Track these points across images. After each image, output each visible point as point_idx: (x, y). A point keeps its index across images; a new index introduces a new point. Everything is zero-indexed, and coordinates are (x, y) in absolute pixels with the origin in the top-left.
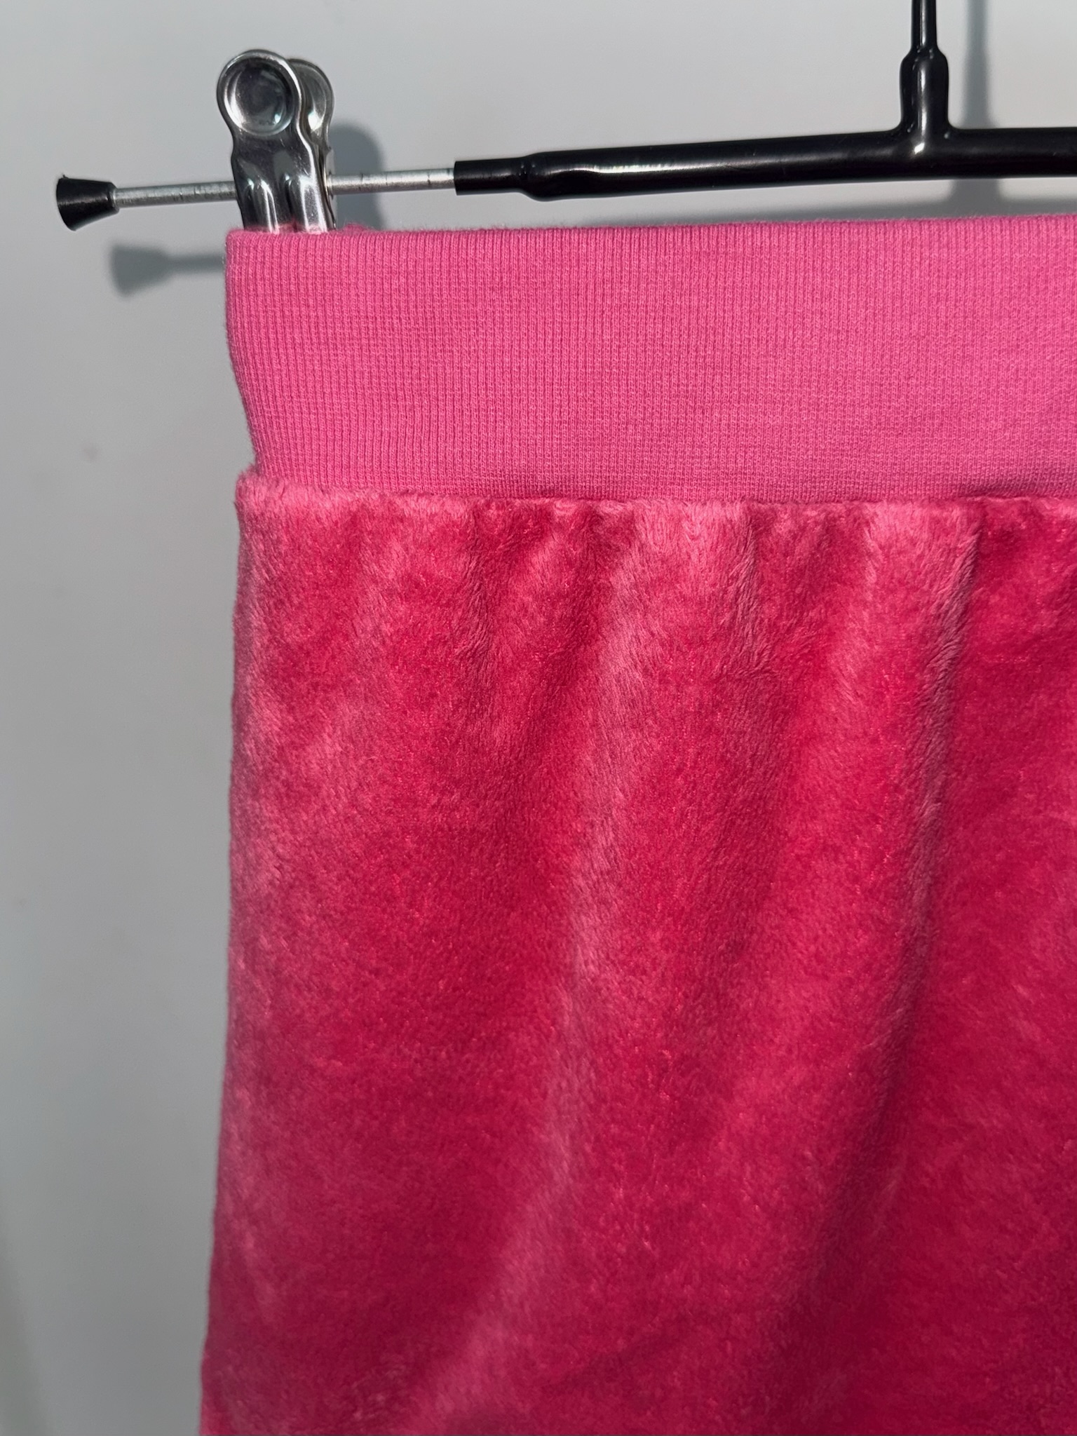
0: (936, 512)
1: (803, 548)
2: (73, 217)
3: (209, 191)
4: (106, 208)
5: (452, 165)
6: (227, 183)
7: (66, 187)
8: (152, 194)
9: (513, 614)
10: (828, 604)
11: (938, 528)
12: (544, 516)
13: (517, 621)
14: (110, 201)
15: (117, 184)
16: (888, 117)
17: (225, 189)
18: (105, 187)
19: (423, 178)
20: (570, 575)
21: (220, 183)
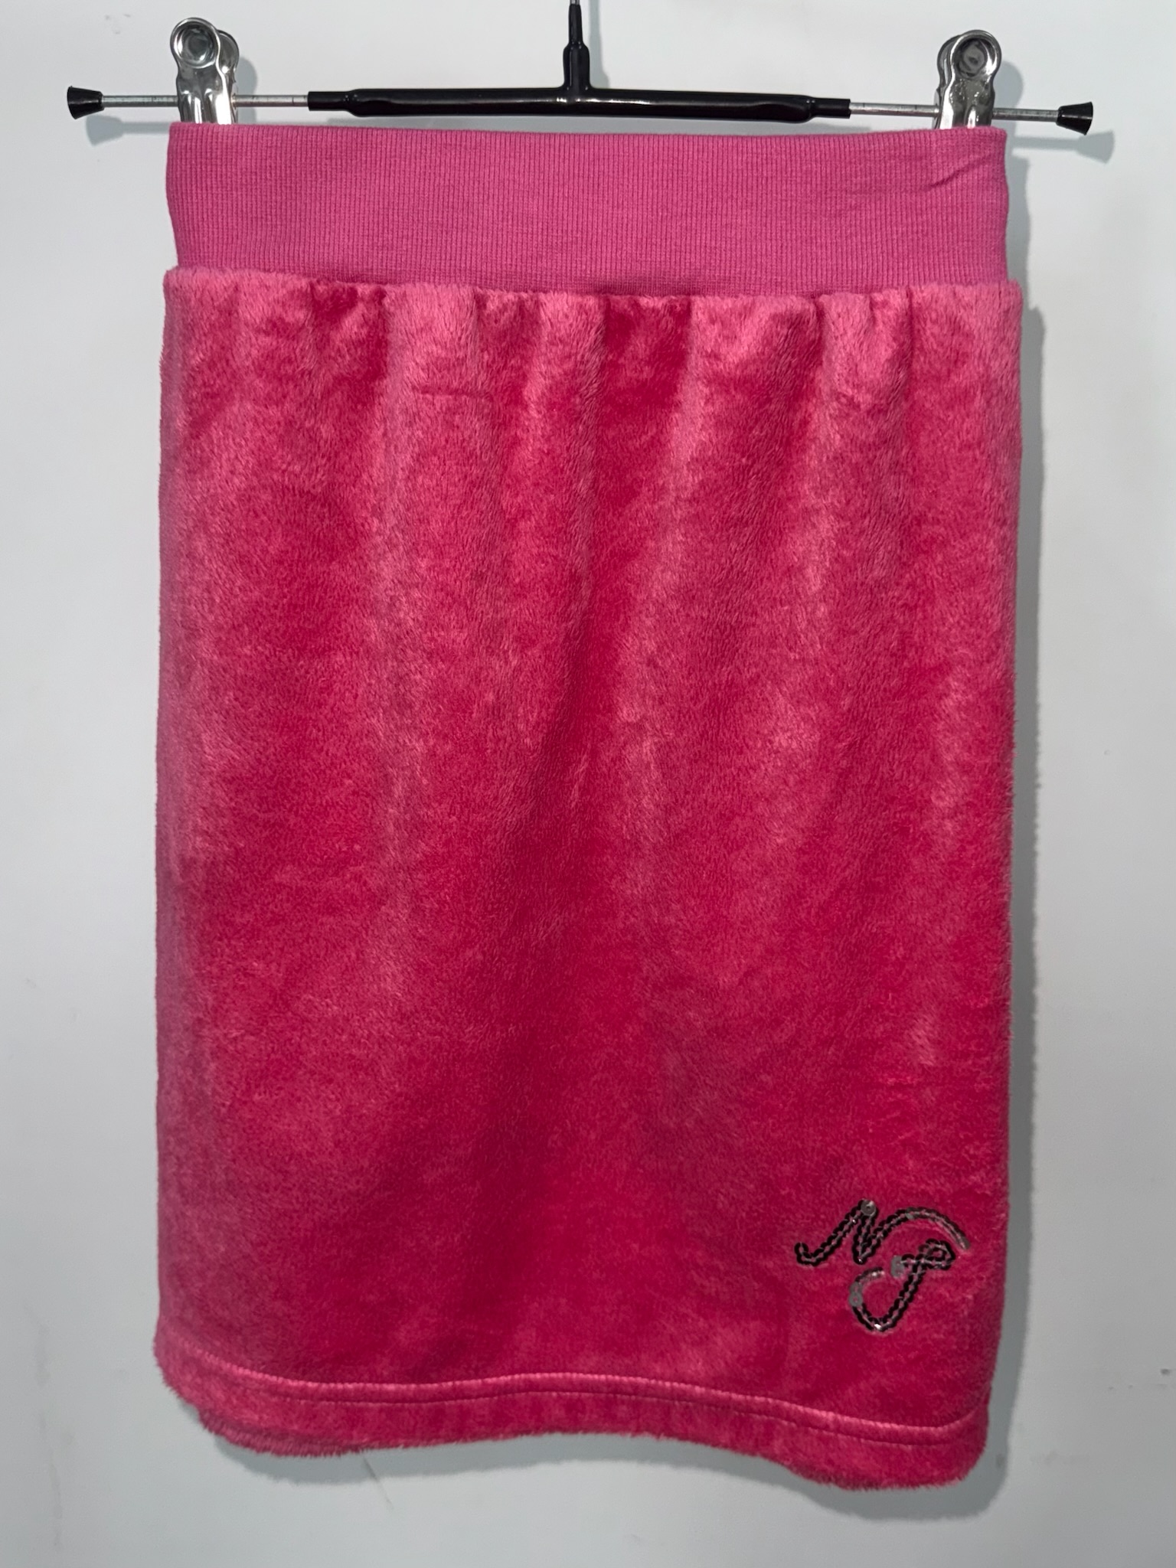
0: (580, 299)
1: (504, 319)
2: (77, 111)
3: (160, 100)
4: (98, 107)
5: (306, 93)
6: (173, 97)
7: (74, 94)
8: (126, 100)
9: (333, 354)
10: (522, 357)
11: (582, 309)
12: (353, 293)
13: (335, 360)
14: (100, 103)
15: (104, 93)
16: (557, 79)
17: (171, 100)
18: (97, 95)
19: (289, 100)
20: (364, 331)
21: (168, 97)
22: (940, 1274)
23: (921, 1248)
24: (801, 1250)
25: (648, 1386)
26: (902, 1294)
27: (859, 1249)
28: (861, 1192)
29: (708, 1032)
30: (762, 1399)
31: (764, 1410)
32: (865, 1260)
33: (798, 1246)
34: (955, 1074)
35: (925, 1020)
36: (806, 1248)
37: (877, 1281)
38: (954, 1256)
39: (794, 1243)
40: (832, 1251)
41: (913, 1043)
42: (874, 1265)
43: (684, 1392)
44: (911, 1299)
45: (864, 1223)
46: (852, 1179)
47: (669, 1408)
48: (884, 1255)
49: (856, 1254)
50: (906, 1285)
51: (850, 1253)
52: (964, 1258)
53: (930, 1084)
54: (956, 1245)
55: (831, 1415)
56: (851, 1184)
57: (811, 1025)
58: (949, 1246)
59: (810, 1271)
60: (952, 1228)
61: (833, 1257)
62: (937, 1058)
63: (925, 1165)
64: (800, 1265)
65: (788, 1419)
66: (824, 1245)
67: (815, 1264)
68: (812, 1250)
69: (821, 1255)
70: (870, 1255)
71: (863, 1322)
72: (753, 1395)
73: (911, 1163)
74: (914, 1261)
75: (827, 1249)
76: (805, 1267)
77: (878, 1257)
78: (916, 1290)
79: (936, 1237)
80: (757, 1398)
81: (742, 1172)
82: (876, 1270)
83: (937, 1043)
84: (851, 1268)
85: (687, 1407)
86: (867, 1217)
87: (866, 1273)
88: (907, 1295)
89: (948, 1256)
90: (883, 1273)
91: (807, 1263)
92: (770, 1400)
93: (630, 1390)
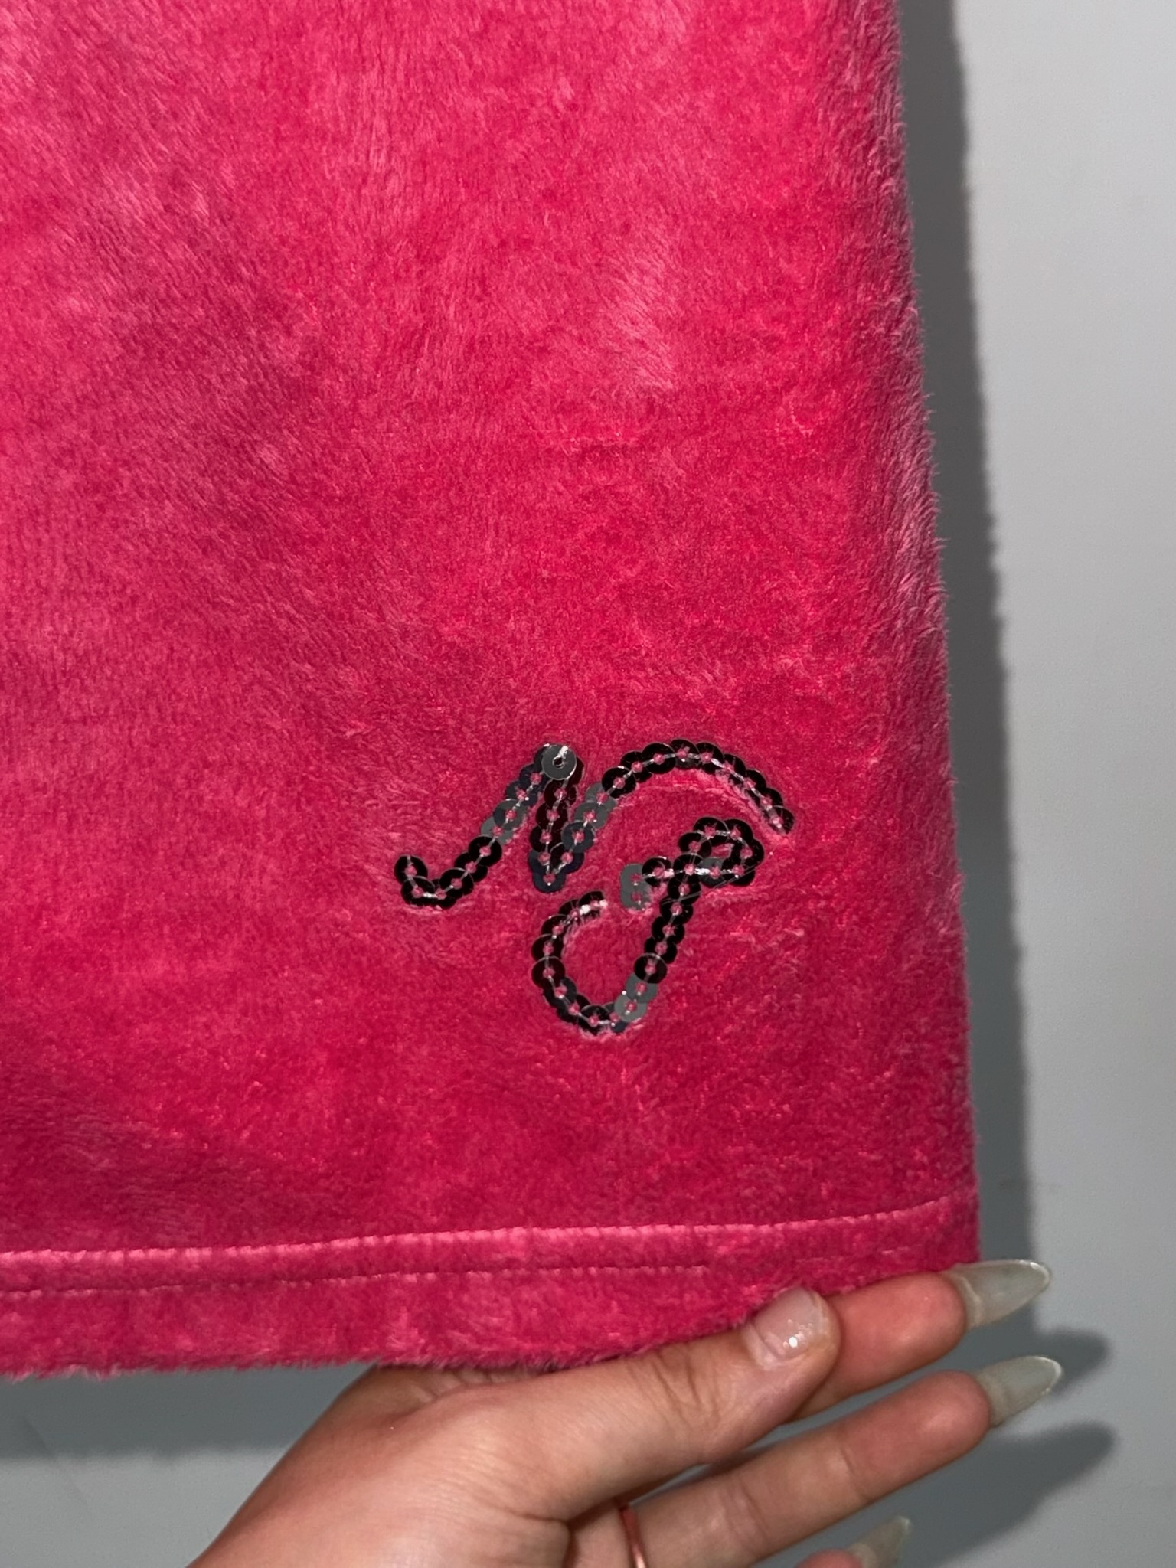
22: (729, 894)
23: (684, 842)
24: (410, 872)
25: (67, 1267)
26: (650, 946)
27: (545, 859)
28: (539, 729)
29: (124, 343)
30: (353, 1242)
31: (362, 1263)
32: (560, 880)
33: (401, 864)
34: (725, 402)
35: (643, 272)
36: (421, 868)
37: (593, 924)
38: (759, 854)
39: (392, 854)
40: (480, 874)
41: (619, 337)
42: (582, 891)
43: (159, 1266)
44: (669, 956)
45: (550, 799)
46: (513, 702)
47: (125, 1303)
48: (603, 863)
49: (536, 868)
50: (657, 925)
51: (522, 873)
52: (780, 852)
53: (670, 436)
54: (763, 827)
55: (518, 1232)
56: (510, 714)
57: (363, 302)
58: (746, 831)
59: (436, 919)
60: (750, 785)
61: (484, 885)
62: (680, 368)
63: (676, 638)
64: (411, 909)
65: (420, 1269)
66: (462, 861)
67: (446, 904)
68: (434, 870)
69: (456, 884)
70: (570, 869)
71: (571, 1019)
72: (326, 1239)
73: (645, 640)
74: (670, 873)
75: (470, 868)
76: (426, 912)
77: (589, 870)
78: (679, 935)
79: (715, 812)
80: (338, 1244)
81: (259, 692)
82: (586, 900)
83: (677, 326)
84: (529, 904)
85: (169, 1296)
86: (556, 785)
87: (566, 909)
88: (662, 947)
89: (747, 854)
90: (603, 904)
91: (422, 902)
92: (370, 1240)
93: (24, 1279)
